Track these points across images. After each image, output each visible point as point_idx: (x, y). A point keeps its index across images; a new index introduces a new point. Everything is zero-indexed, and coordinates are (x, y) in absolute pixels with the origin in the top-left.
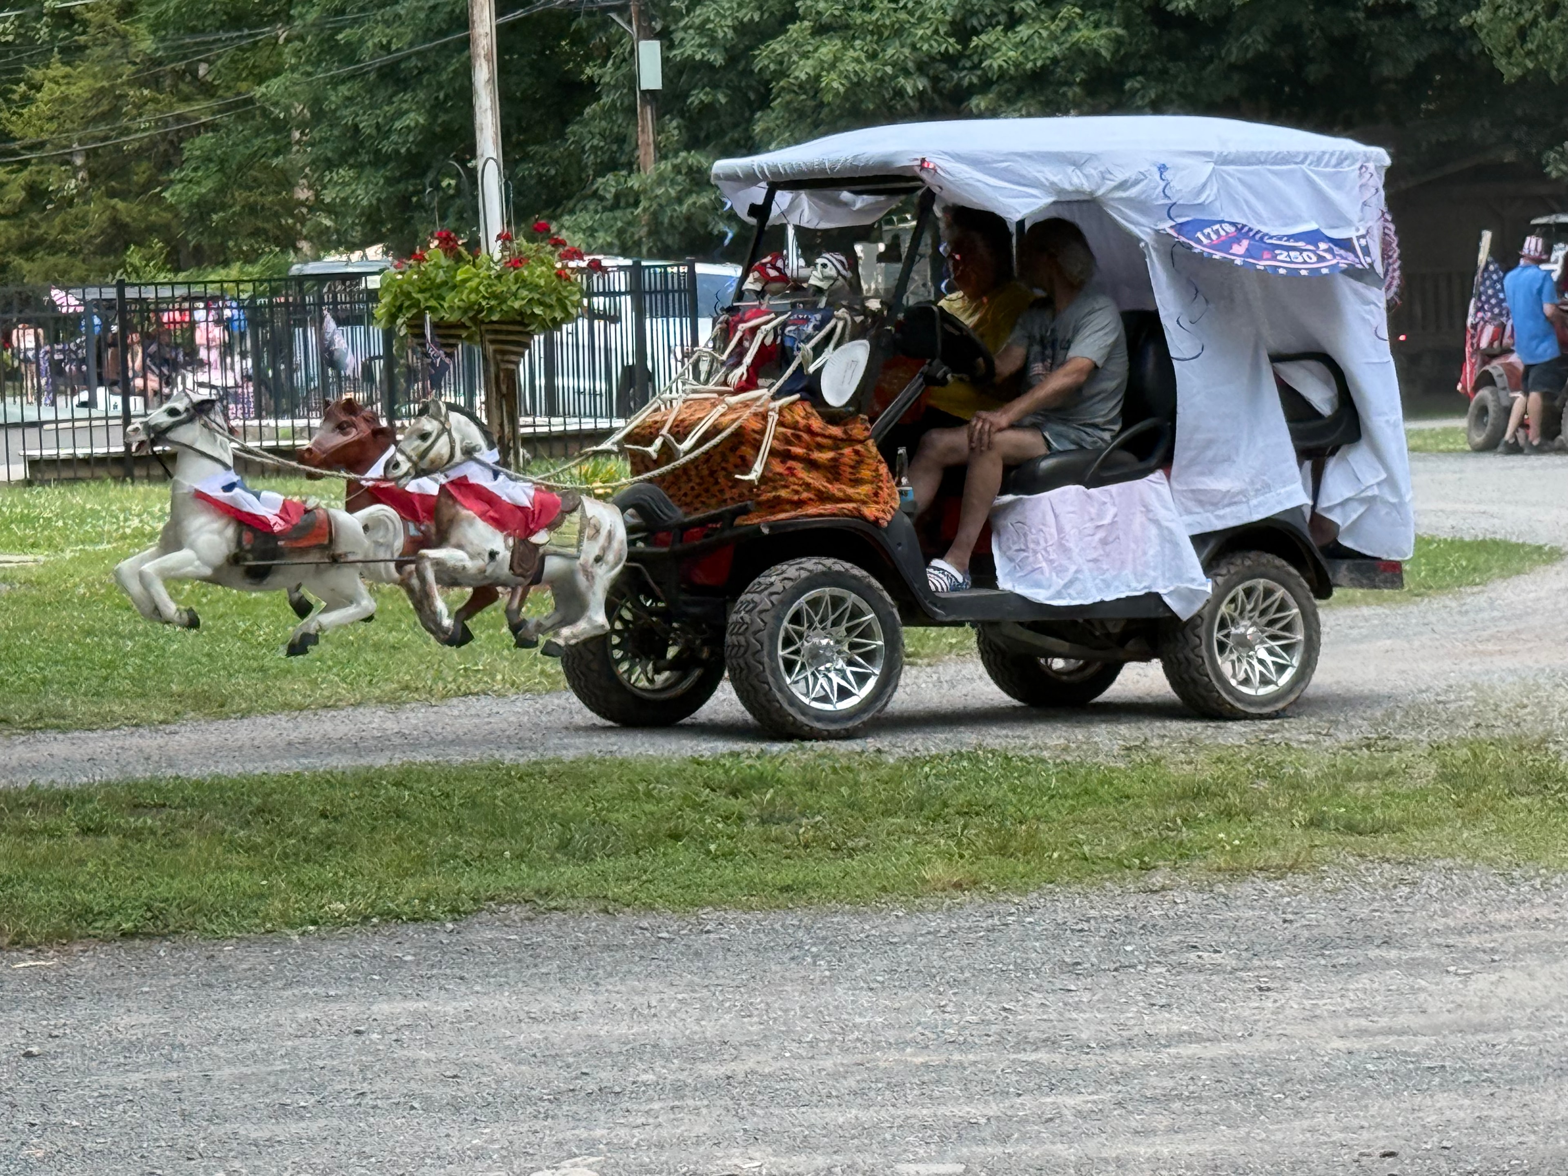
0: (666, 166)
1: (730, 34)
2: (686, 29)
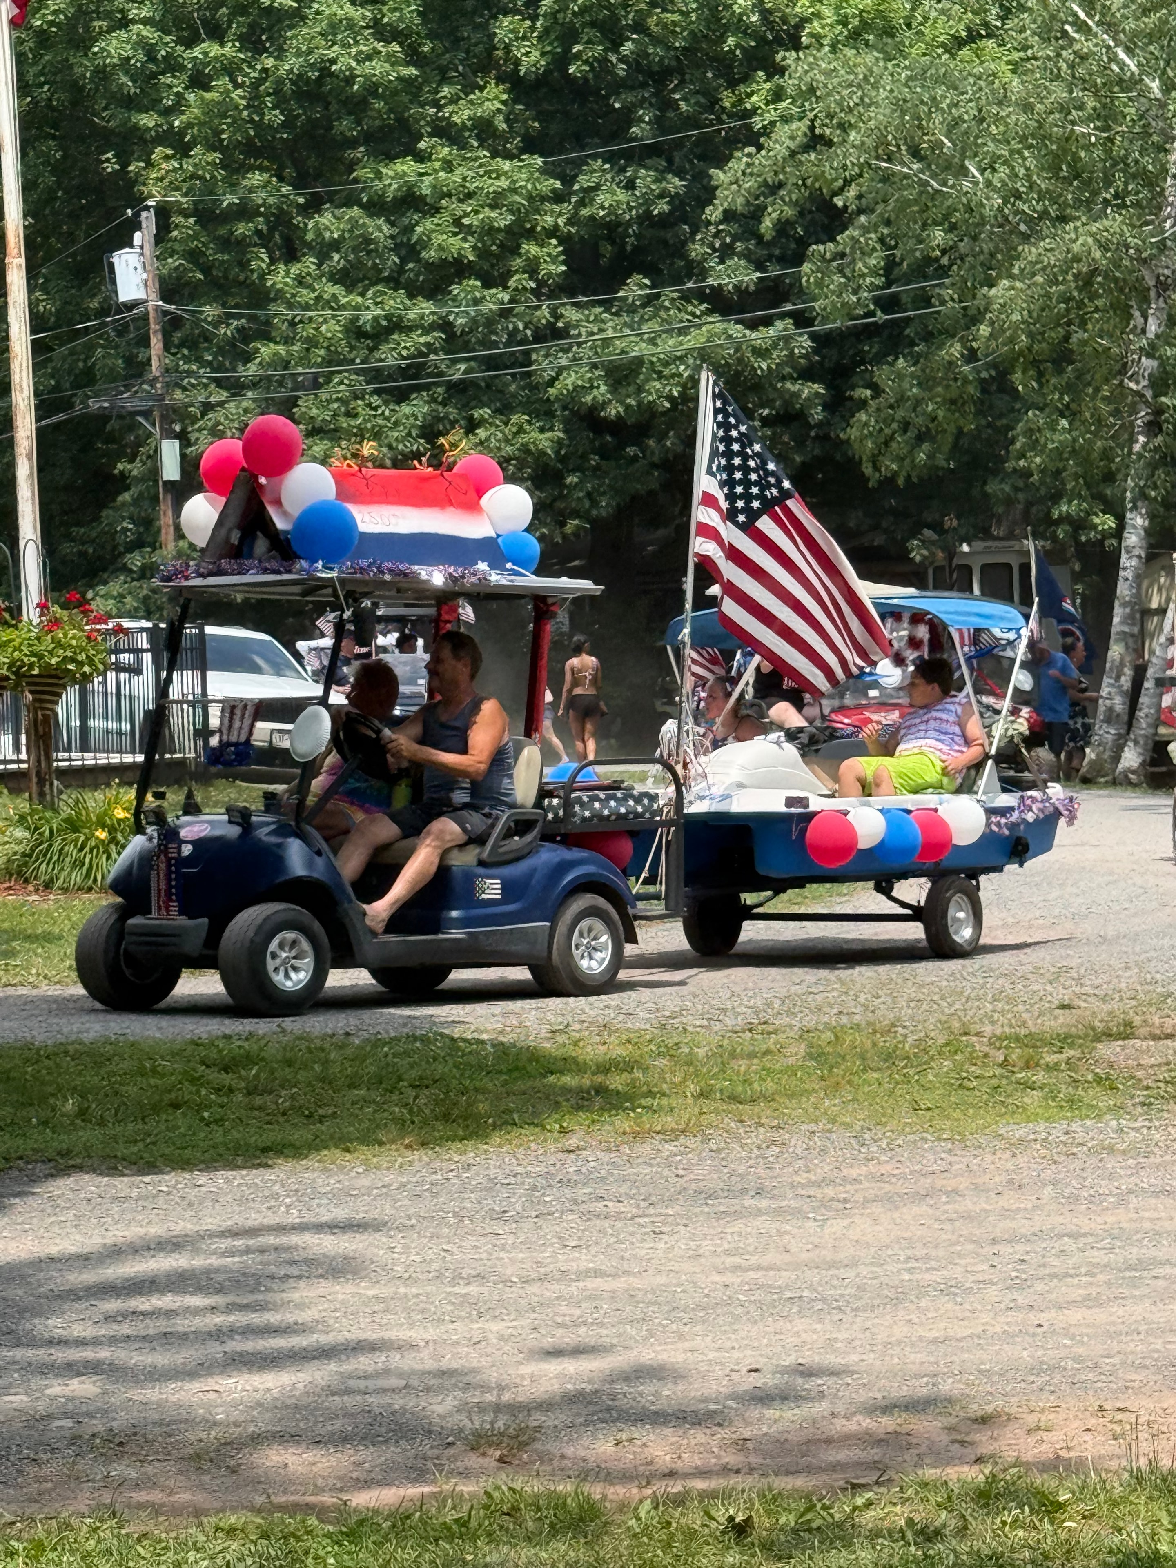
2: (200, 430)
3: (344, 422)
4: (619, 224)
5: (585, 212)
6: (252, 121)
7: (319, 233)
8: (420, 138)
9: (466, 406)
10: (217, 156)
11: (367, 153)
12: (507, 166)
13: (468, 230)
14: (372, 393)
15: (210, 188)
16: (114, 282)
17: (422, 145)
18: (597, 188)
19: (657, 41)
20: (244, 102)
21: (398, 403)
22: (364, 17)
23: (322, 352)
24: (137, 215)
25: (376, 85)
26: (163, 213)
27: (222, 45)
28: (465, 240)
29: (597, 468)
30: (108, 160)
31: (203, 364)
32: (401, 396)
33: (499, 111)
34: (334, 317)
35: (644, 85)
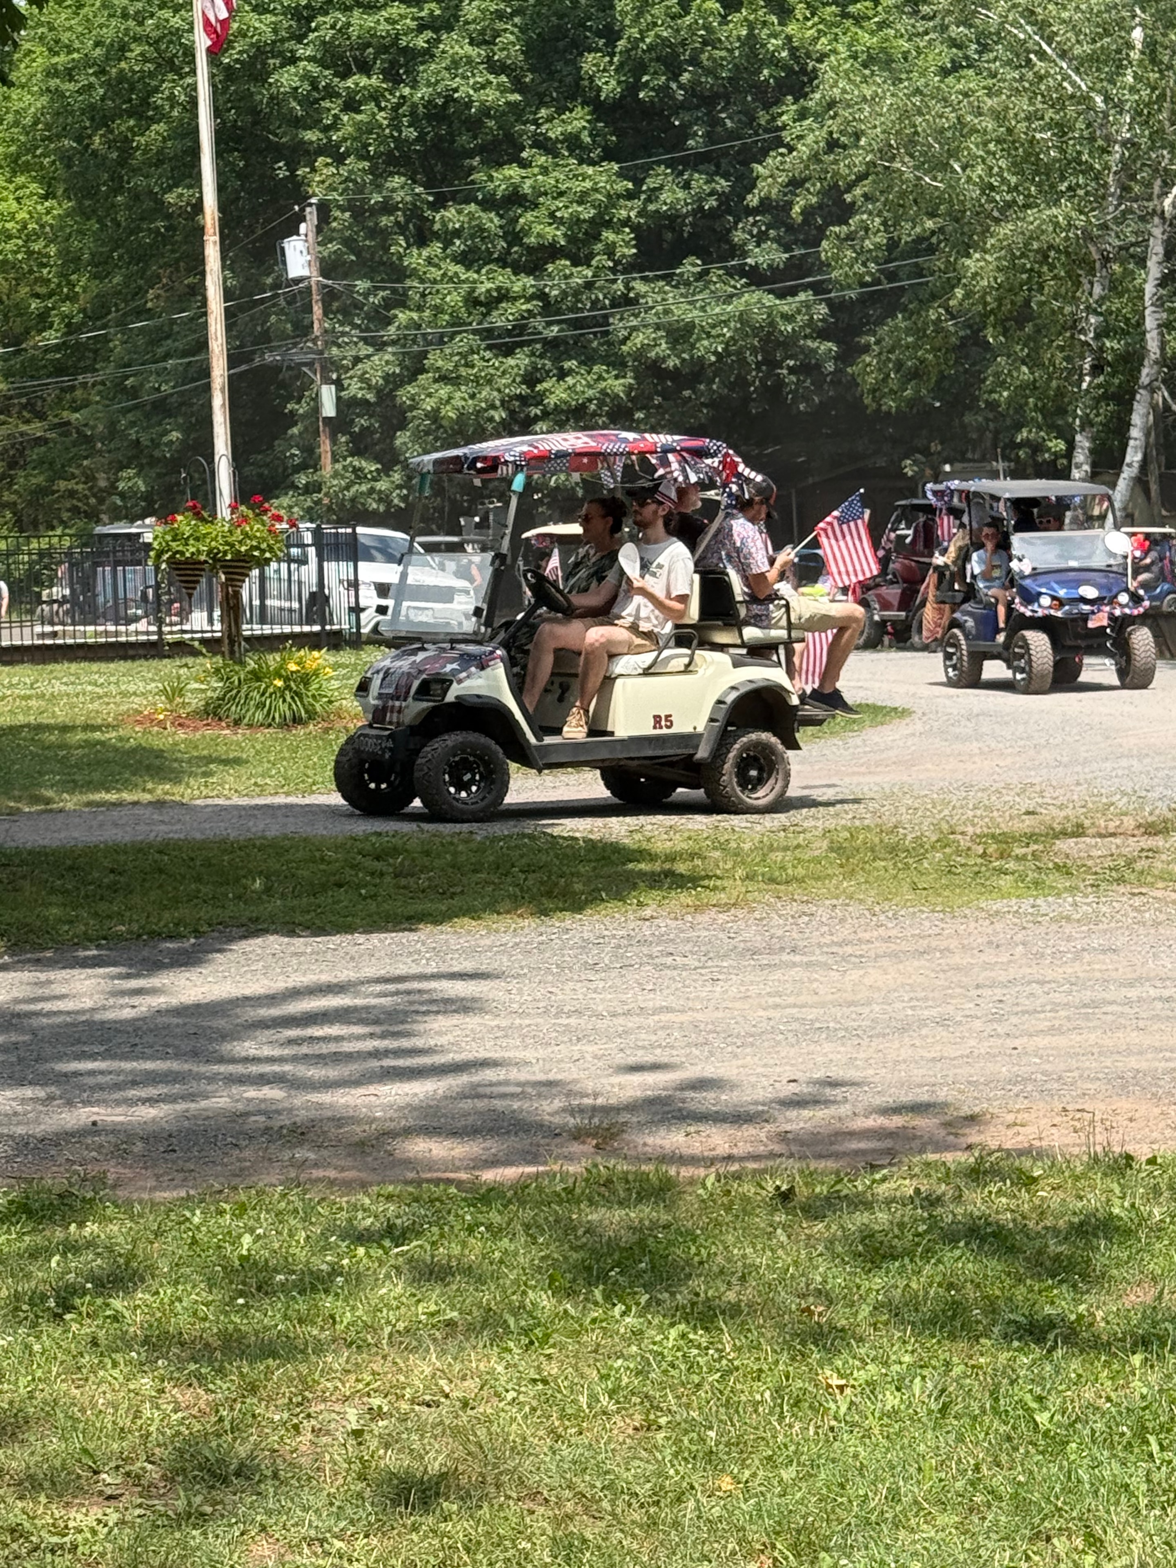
0: (338, 466)
1: (381, 382)
2: (351, 378)
3: (463, 371)
4: (679, 217)
5: (651, 207)
6: (392, 136)
7: (444, 223)
8: (523, 149)
9: (556, 360)
10: (366, 164)
11: (482, 162)
12: (590, 171)
13: (561, 221)
14: (485, 350)
15: (360, 189)
16: (284, 263)
17: (524, 155)
18: (661, 187)
19: (708, 72)
20: (386, 122)
21: (506, 356)
22: (479, 55)
23: (447, 317)
24: (303, 210)
25: (489, 109)
26: (324, 209)
27: (369, 77)
28: (557, 229)
29: (659, 406)
30: (280, 168)
31: (355, 326)
32: (508, 351)
33: (584, 128)
34: (456, 289)
35: (697, 107)
